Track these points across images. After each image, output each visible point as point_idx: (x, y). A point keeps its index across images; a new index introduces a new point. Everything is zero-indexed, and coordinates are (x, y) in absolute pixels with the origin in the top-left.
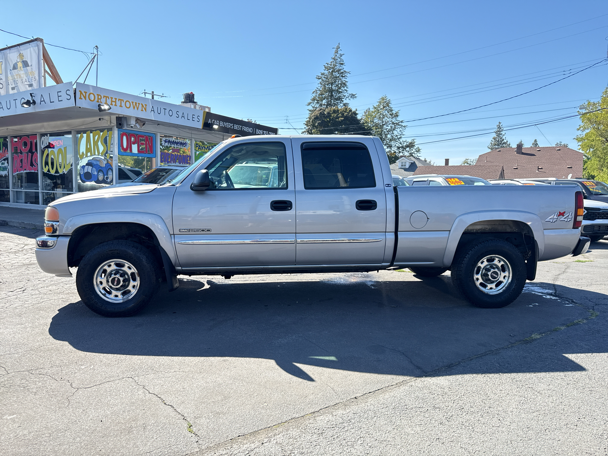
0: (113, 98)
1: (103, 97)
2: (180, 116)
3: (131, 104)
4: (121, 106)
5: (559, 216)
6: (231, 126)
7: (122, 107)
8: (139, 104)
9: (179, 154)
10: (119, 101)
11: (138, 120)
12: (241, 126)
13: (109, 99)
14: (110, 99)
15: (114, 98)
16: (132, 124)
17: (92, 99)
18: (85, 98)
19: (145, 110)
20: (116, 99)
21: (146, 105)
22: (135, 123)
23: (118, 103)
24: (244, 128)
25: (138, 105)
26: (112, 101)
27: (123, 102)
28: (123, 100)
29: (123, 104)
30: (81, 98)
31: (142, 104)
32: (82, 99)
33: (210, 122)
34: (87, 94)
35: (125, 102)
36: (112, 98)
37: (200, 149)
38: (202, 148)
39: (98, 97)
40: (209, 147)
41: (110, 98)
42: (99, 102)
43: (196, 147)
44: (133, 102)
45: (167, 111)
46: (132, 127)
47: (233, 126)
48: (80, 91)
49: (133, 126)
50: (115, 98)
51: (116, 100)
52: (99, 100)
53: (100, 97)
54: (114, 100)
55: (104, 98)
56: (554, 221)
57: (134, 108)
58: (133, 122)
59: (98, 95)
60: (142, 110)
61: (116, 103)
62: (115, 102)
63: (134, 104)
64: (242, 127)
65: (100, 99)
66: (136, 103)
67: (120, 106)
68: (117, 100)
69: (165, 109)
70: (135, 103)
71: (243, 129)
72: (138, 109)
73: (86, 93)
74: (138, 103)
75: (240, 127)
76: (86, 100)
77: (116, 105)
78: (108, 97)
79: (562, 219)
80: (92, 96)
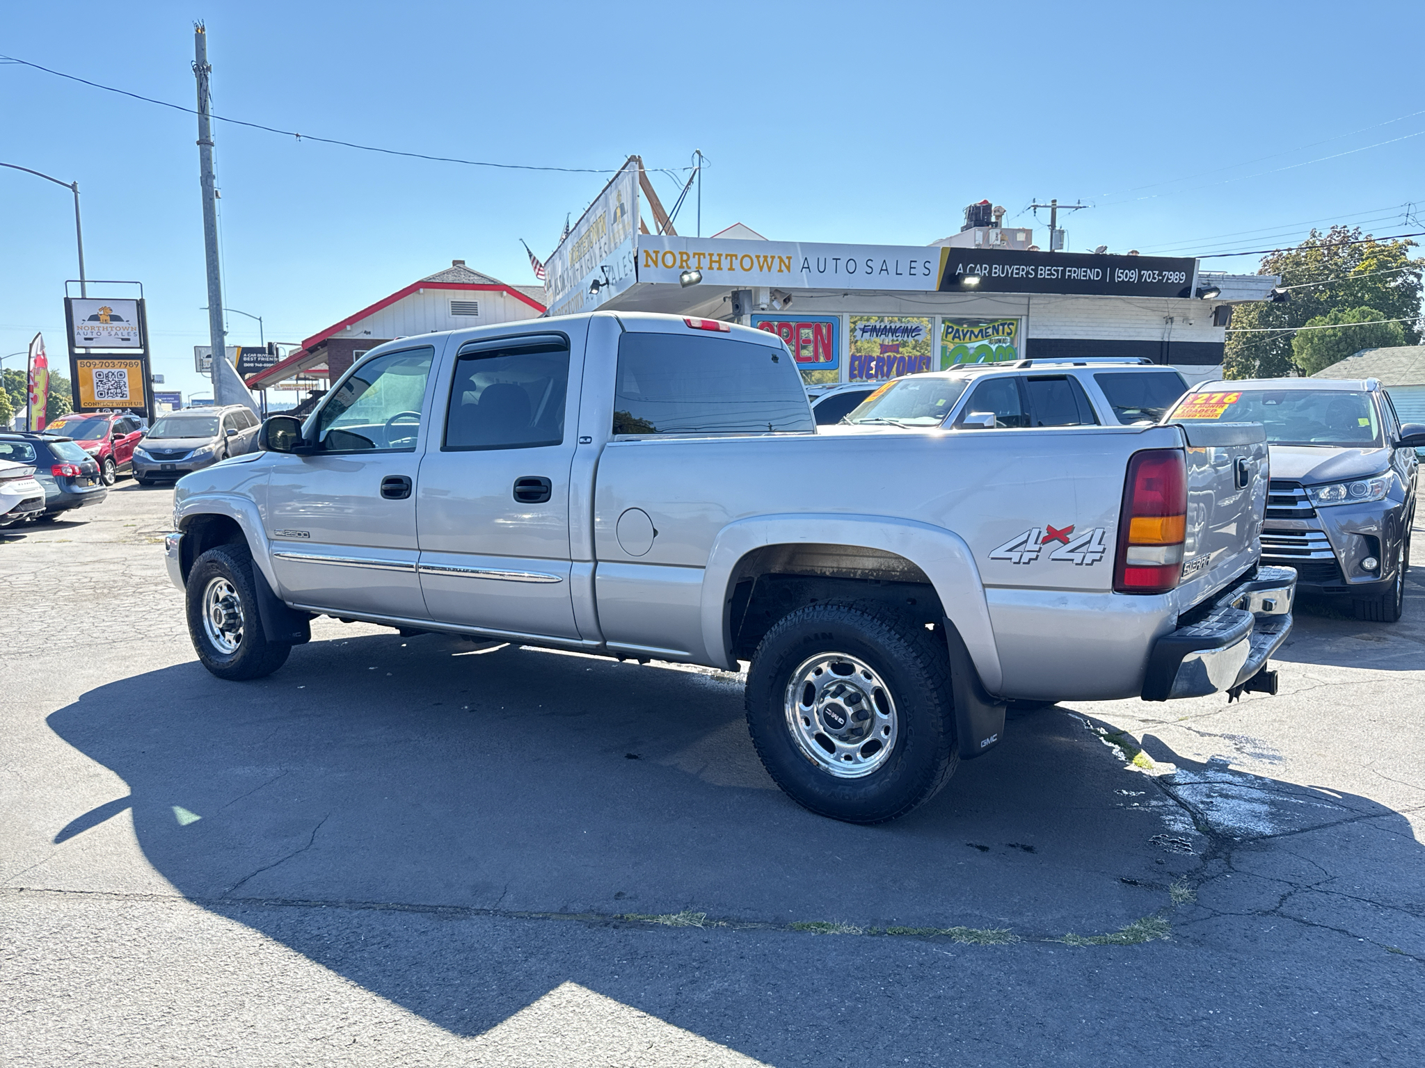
0: (713, 254)
1: (691, 256)
2: (877, 269)
3: (755, 260)
4: (731, 269)
5: (1045, 541)
6: (1028, 273)
7: (734, 270)
8: (773, 258)
9: (898, 356)
10: (726, 258)
11: (775, 292)
12: (1060, 269)
13: (704, 257)
14: (708, 258)
15: (715, 255)
16: (762, 303)
17: (670, 263)
18: (656, 263)
19: (788, 268)
20: (720, 255)
21: (789, 258)
22: (768, 301)
23: (725, 263)
24: (1070, 271)
25: (769, 260)
26: (711, 262)
27: (736, 259)
28: (736, 256)
29: (736, 264)
30: (647, 265)
31: (779, 257)
32: (649, 266)
33: (962, 271)
34: (660, 256)
35: (739, 258)
36: (711, 255)
37: (959, 337)
38: (965, 336)
39: (682, 257)
40: (986, 329)
41: (707, 255)
42: (683, 268)
43: (947, 333)
44: (758, 257)
45: (841, 264)
46: (763, 309)
47: (1036, 271)
48: (645, 251)
49: (765, 306)
50: (718, 255)
51: (720, 259)
52: (684, 264)
53: (685, 257)
54: (715, 258)
55: (694, 257)
56: (1025, 559)
57: (761, 269)
58: (764, 299)
59: (681, 254)
60: (780, 271)
61: (720, 265)
62: (719, 262)
63: (762, 260)
64: (1064, 272)
65: (686, 261)
66: (766, 257)
67: (729, 269)
68: (723, 258)
69: (837, 259)
70: (764, 257)
71: (1070, 276)
72: (769, 269)
73: (657, 253)
74: (771, 257)
75: (1057, 271)
76: (657, 266)
77: (720, 268)
78: (704, 255)
79: (1062, 551)
80: (669, 257)
